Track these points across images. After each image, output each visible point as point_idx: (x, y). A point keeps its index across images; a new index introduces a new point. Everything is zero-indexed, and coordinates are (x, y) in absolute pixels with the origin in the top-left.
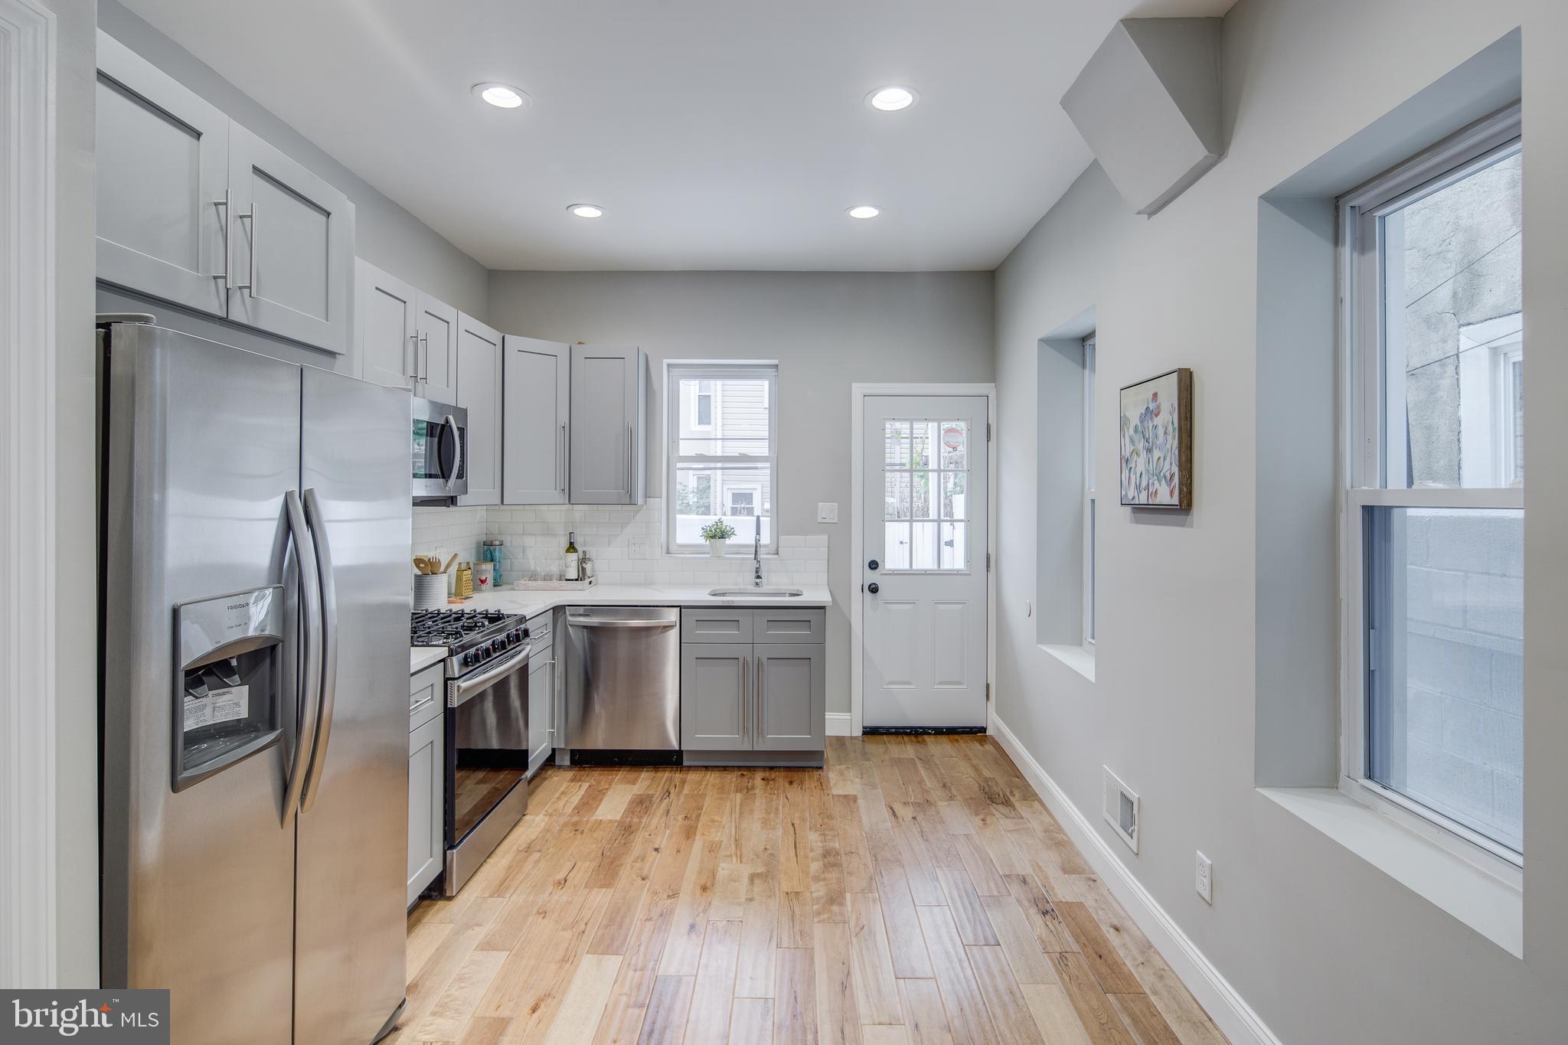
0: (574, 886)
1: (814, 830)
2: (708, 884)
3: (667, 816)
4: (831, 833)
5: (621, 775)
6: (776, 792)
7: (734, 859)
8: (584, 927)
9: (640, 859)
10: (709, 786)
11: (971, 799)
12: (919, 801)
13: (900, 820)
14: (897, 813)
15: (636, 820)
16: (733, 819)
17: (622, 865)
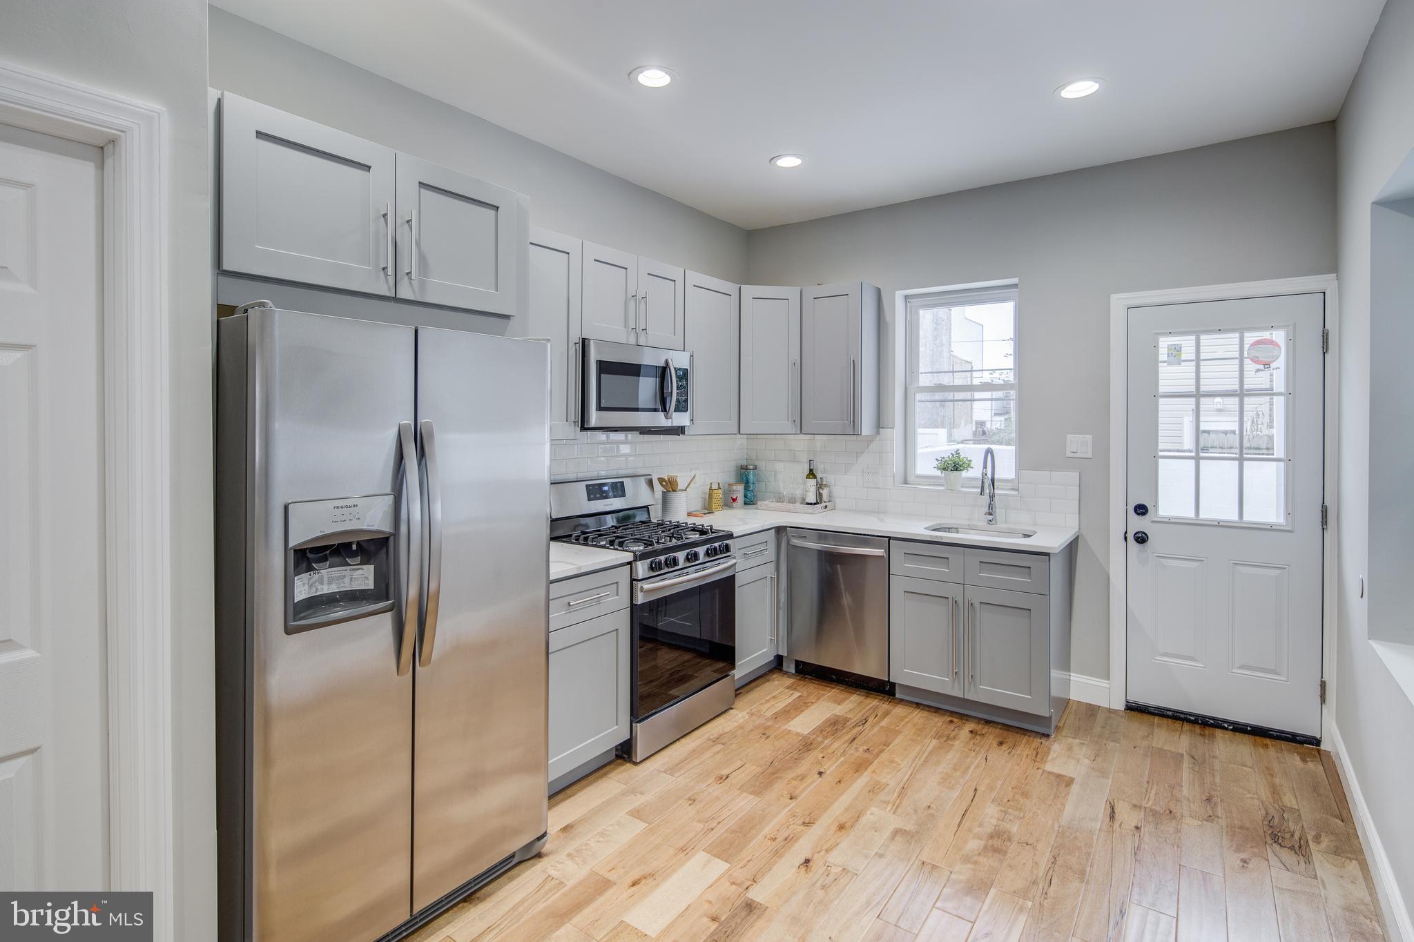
0: (731, 785)
1: (996, 803)
2: (848, 825)
3: (850, 743)
4: (1017, 813)
5: (834, 692)
6: (977, 749)
7: (889, 808)
8: (715, 824)
9: (800, 778)
10: (909, 725)
11: (1241, 828)
12: (1158, 808)
13: (1116, 825)
14: (1116, 816)
15: (820, 739)
16: (914, 765)
17: (780, 778)
